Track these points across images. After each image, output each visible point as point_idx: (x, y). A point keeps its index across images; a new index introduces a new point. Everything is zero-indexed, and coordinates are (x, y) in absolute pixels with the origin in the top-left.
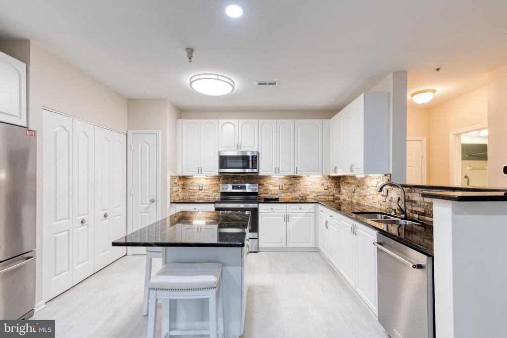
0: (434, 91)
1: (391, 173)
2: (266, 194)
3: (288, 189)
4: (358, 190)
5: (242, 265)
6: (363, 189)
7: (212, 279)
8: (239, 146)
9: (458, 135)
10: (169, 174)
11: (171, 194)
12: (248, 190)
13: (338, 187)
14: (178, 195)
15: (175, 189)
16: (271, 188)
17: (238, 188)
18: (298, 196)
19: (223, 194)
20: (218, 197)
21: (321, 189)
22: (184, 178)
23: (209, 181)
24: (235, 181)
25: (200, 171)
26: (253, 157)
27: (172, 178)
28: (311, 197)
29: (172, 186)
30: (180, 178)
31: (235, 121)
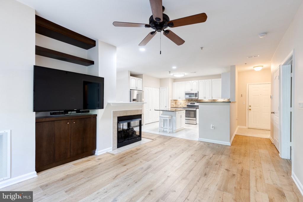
0: (262, 66)
1: (230, 98)
5: (176, 116)
7: (168, 116)
8: (192, 90)
10: (170, 99)
11: (171, 105)
12: (195, 105)
14: (173, 106)
15: (172, 104)
17: (192, 104)
19: (187, 106)
20: (186, 107)
22: (176, 100)
23: (183, 101)
24: (192, 101)
25: (180, 98)
26: (196, 93)
27: (171, 100)
29: (171, 103)
30: (174, 100)
31: (190, 82)
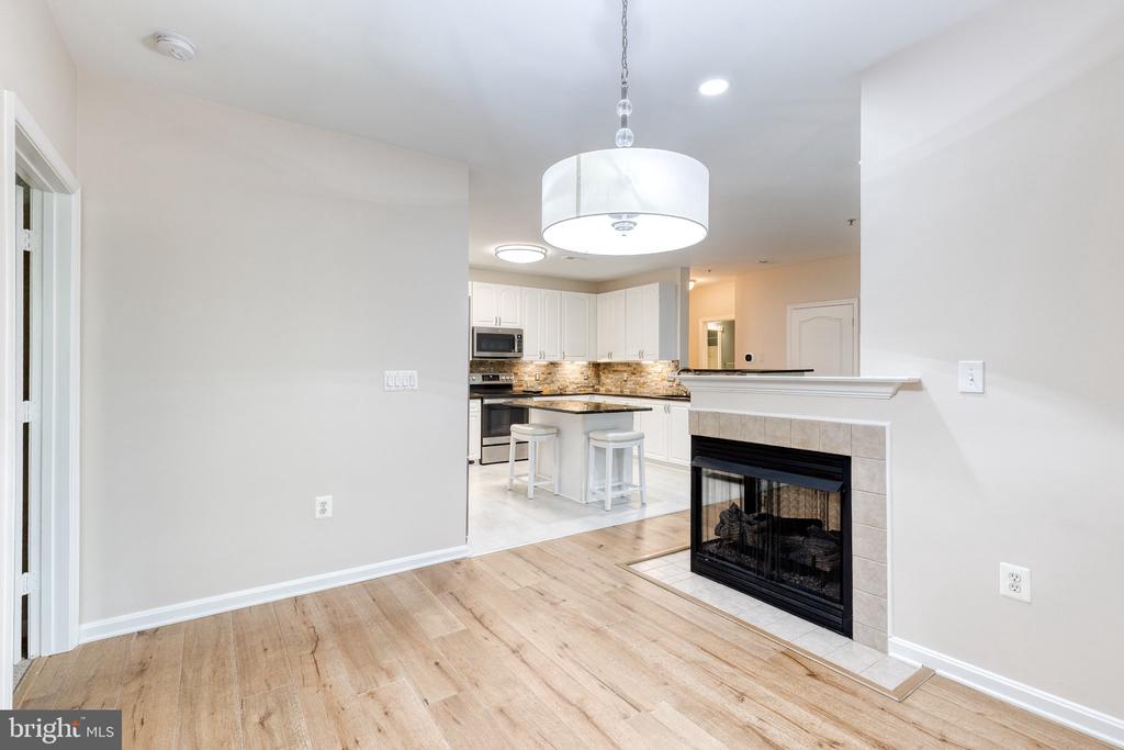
0: (695, 281)
1: (679, 359)
2: (521, 386)
3: (546, 379)
4: (633, 377)
6: (641, 377)
8: (499, 322)
9: (705, 323)
13: (598, 376)
16: (526, 378)
17: (489, 378)
18: (556, 388)
21: (580, 379)
24: (482, 369)
26: (518, 336)
28: (570, 389)
